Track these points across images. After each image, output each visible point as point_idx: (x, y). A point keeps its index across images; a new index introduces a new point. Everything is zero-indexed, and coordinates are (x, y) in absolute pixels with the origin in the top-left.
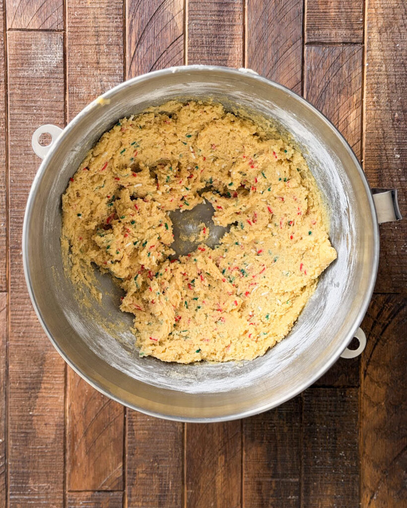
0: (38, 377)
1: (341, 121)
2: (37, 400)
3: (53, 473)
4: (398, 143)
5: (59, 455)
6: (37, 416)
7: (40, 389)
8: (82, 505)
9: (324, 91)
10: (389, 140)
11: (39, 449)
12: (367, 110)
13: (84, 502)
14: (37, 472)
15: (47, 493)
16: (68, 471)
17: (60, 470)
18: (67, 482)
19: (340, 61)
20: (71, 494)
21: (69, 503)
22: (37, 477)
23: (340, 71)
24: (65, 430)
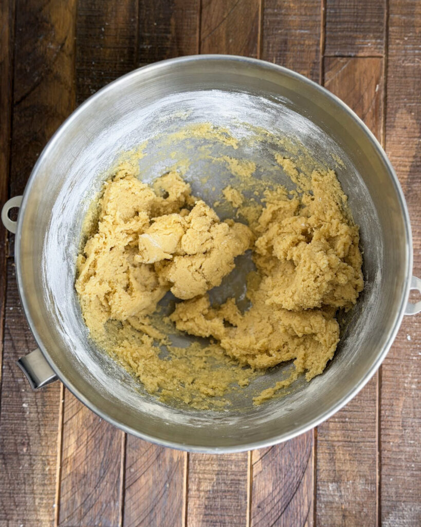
0: (413, 178)
1: (83, 445)
2: (414, 154)
3: (398, 77)
4: (25, 419)
5: (392, 95)
6: (415, 137)
7: (411, 166)
8: (369, 42)
9: (101, 478)
10: (34, 423)
11: (413, 103)
12: (56, 456)
13: (366, 46)
14: (416, 78)
15: (405, 56)
16: (383, 78)
17: (391, 79)
18: (384, 67)
19: (83, 510)
20: (380, 54)
21: (382, 45)
22: (416, 72)
23: (84, 499)
24: (385, 122)
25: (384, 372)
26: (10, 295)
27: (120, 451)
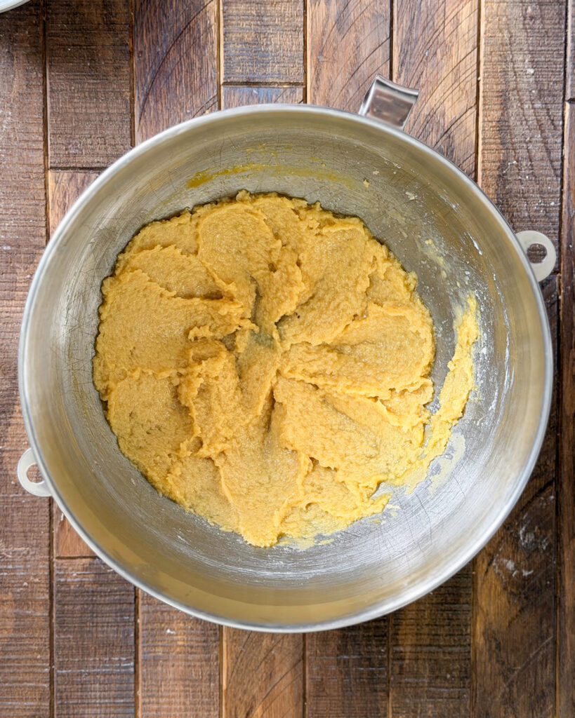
0: (9, 395)
1: (449, 19)
2: (9, 429)
3: (34, 532)
4: (531, 52)
5: (42, 507)
6: (10, 451)
7: (12, 412)
8: (76, 577)
10: (518, 47)
11: (13, 498)
13: (79, 573)
14: (10, 532)
15: (26, 561)
16: (56, 530)
17: (44, 529)
18: (55, 545)
20: (60, 561)
21: (57, 574)
22: (10, 539)
25: (41, 130)
26: (554, 223)
27: (398, 12)
